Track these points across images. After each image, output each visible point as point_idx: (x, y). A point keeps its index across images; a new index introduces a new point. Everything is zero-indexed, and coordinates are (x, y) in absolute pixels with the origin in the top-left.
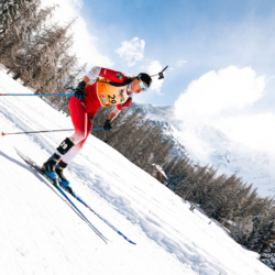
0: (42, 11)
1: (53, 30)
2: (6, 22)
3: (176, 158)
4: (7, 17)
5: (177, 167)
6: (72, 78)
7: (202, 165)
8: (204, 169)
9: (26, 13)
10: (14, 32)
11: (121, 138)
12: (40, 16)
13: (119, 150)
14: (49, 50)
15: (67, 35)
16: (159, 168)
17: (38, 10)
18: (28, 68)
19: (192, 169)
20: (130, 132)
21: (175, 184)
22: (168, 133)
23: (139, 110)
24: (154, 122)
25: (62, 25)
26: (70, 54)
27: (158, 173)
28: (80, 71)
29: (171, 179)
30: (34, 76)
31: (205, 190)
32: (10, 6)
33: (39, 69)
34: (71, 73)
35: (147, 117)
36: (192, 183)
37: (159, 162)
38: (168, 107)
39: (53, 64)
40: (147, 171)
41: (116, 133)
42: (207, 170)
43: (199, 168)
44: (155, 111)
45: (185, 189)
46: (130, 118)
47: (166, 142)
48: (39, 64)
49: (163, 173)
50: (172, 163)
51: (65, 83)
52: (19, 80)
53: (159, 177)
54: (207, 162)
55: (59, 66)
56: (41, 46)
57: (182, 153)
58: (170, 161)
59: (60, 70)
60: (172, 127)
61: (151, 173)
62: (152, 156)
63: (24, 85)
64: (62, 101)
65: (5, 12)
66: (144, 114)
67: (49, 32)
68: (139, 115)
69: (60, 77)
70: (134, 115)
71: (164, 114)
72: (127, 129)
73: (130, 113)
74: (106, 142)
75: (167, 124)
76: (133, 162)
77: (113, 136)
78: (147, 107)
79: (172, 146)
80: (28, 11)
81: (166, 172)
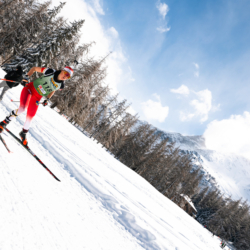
0: (80, 47)
1: (89, 64)
2: (48, 58)
3: (206, 190)
4: (49, 53)
5: (206, 199)
6: (104, 107)
7: (235, 199)
8: (237, 203)
9: (66, 50)
10: (55, 66)
11: (149, 166)
12: (77, 52)
13: (147, 179)
14: (84, 82)
15: (101, 68)
16: (188, 199)
17: (77, 46)
18: (65, 98)
19: (224, 202)
20: (158, 161)
21: (205, 218)
22: (197, 163)
23: (168, 139)
24: (183, 152)
25: (97, 59)
26: (103, 85)
27: (187, 204)
28: (111, 101)
29: (200, 212)
30: (69, 105)
31: (238, 227)
32: (53, 44)
33: (74, 99)
34: (104, 103)
35: (176, 146)
36: (223, 217)
37: (188, 193)
38: (198, 137)
39: (87, 95)
40: (175, 201)
41: (145, 161)
42: (240, 205)
43: (232, 202)
44: (184, 141)
45: (216, 224)
46: (158, 147)
47: (195, 173)
48: (75, 94)
49: (192, 204)
50: (202, 194)
51: (97, 112)
52: (56, 108)
53: (187, 209)
54: (240, 196)
55: (93, 96)
56: (77, 78)
57: (212, 184)
58: (199, 192)
59: (93, 100)
60: (202, 157)
61: (179, 205)
62: (180, 186)
63: (60, 113)
64: (94, 129)
65: (48, 49)
66: (173, 143)
67: (85, 66)
68: (168, 144)
69: (93, 106)
70: (163, 143)
71: (193, 144)
72: (156, 157)
73: (159, 142)
74: (134, 169)
75: (196, 154)
76: (160, 191)
77: (141, 163)
78: (176, 137)
79: (201, 176)
80: (67, 48)
81: (195, 204)
